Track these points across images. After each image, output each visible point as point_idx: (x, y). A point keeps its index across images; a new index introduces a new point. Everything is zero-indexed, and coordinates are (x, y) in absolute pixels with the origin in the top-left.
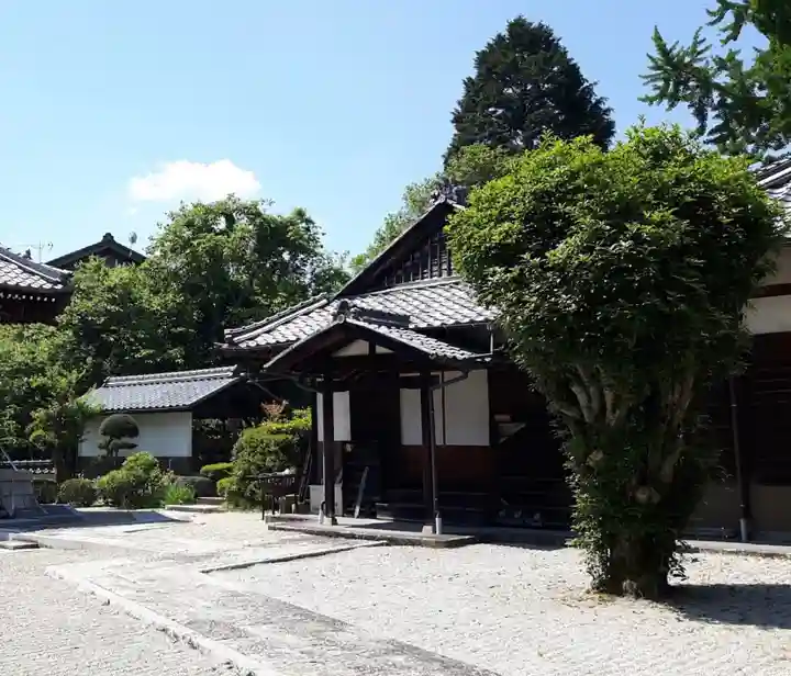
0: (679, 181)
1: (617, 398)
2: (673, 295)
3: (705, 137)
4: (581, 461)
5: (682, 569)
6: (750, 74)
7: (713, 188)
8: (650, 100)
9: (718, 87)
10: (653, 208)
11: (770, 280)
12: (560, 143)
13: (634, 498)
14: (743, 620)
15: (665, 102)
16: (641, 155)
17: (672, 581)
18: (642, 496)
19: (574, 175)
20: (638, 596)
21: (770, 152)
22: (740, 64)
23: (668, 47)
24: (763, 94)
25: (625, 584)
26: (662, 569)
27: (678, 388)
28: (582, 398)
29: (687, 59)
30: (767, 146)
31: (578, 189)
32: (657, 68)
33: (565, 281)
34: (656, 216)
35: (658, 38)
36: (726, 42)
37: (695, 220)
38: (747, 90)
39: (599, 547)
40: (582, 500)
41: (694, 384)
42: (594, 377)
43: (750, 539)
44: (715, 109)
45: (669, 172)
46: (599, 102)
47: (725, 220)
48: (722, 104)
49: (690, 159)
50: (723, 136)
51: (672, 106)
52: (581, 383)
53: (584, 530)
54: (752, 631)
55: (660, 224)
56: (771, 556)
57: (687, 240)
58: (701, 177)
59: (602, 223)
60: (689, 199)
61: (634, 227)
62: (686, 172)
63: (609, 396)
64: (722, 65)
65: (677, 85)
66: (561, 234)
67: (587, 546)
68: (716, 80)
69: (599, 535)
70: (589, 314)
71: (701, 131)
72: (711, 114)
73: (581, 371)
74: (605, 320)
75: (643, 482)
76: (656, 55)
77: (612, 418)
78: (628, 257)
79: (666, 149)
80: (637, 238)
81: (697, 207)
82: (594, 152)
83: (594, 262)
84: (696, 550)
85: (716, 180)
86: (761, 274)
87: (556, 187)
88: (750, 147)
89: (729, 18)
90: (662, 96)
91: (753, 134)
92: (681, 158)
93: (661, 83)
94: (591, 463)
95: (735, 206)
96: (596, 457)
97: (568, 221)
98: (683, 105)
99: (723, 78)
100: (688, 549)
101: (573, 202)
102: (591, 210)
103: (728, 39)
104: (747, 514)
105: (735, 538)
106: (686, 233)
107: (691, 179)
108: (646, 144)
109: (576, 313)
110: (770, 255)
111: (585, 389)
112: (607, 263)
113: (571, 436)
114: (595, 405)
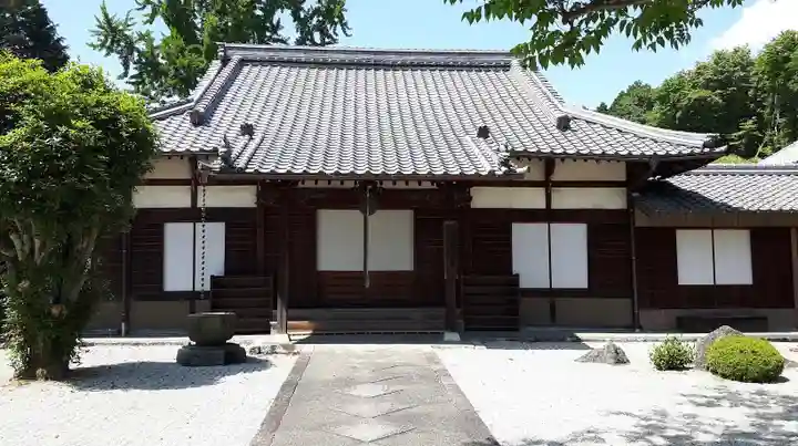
0: (99, 104)
1: (43, 246)
2: (87, 178)
3: (126, 79)
4: (13, 288)
5: (79, 358)
6: (157, 48)
7: (118, 113)
8: (94, 47)
9: (138, 51)
10: (77, 118)
11: (148, 176)
12: (16, 60)
13: (50, 313)
14: (114, 387)
15: (104, 51)
16: (75, 82)
17: (72, 366)
18: (55, 311)
19: (24, 85)
20: (47, 379)
21: (164, 98)
22: (152, 40)
23: (110, 17)
24: (164, 62)
25: (39, 371)
26: (65, 358)
27: (86, 239)
28: (17, 243)
29: (121, 28)
30: (163, 95)
31: (27, 96)
32: (100, 27)
33: (10, 160)
34: (79, 124)
35: (103, 8)
36: (145, 23)
37: (106, 131)
38: (155, 57)
39: (21, 348)
40: (11, 315)
41: (98, 237)
42: (27, 229)
43: (128, 335)
44: (135, 63)
45: (93, 97)
46: (59, 39)
47: (125, 135)
48: (139, 62)
49: (107, 91)
50: (138, 81)
51: (108, 54)
52: (17, 231)
53: (11, 336)
54: (118, 392)
55: (81, 130)
56: (137, 344)
57: (100, 144)
58: (113, 105)
59: (41, 123)
60: (103, 117)
61: (63, 129)
62: (104, 99)
63: (37, 243)
64: (142, 37)
65: (112, 42)
66: (11, 125)
67: (12, 347)
68: (137, 46)
69: (22, 339)
70: (28, 184)
71: (126, 74)
72: (132, 66)
73: (18, 224)
74: (38, 189)
75: (57, 301)
76: (102, 19)
77: (38, 259)
78: (58, 149)
79: (92, 82)
80: (65, 137)
81: (108, 123)
82: (41, 73)
83: (33, 149)
84: (92, 345)
85: (122, 107)
86: (144, 172)
87: (10, 90)
88: (153, 93)
89: (149, 9)
90: (103, 46)
91: (156, 85)
92: (102, 89)
93: (103, 38)
94: (20, 290)
95: (131, 127)
96: (25, 284)
97: (18, 117)
98: (115, 56)
99: (141, 46)
100: (84, 345)
101: (23, 104)
102: (34, 112)
103: (147, 22)
104: (127, 320)
105: (118, 334)
106: (100, 139)
107: (106, 104)
108: (79, 74)
109: (17, 183)
110: (151, 160)
111: (20, 237)
112: (42, 151)
113: (6, 270)
114: (27, 249)
